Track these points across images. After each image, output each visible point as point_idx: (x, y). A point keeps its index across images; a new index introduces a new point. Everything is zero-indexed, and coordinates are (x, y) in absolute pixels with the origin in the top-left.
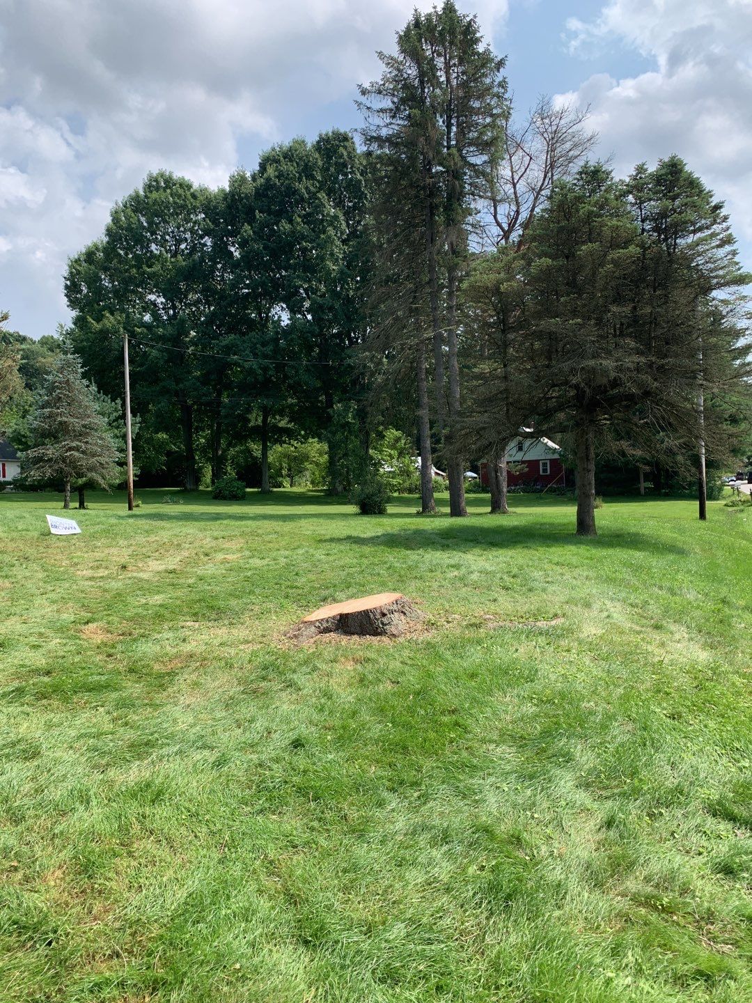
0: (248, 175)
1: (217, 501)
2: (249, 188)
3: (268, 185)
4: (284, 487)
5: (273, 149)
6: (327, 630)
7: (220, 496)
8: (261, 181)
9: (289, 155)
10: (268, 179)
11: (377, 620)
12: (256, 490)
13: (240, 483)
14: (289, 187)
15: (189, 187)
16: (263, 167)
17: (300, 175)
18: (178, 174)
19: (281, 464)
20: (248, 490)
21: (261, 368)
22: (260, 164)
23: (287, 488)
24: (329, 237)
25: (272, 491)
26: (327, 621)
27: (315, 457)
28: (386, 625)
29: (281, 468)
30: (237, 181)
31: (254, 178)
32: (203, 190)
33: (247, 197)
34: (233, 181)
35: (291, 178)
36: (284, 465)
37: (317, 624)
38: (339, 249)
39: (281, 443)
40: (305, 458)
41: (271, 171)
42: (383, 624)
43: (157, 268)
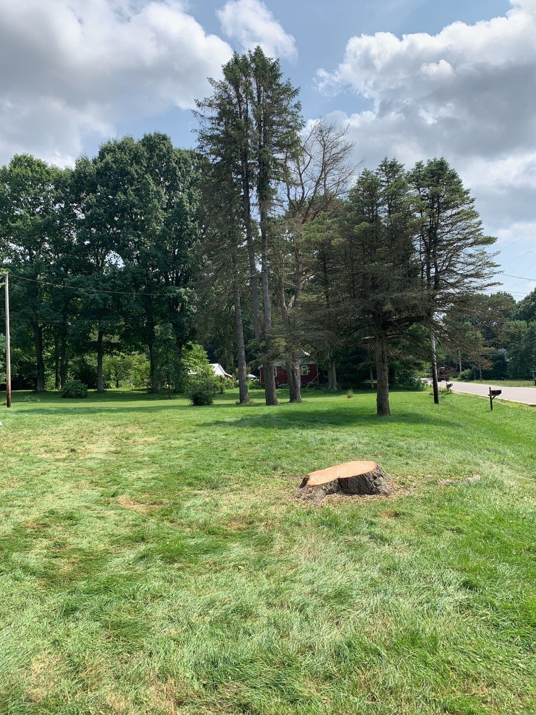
0: (90, 159)
1: (65, 399)
2: (91, 169)
3: (107, 167)
4: (111, 388)
5: (109, 143)
6: (331, 492)
7: (66, 395)
8: (100, 165)
9: (122, 147)
10: (107, 164)
11: (371, 482)
12: (93, 390)
13: (83, 385)
14: (123, 170)
15: (44, 166)
16: (102, 155)
17: (132, 161)
18: (36, 157)
19: (110, 371)
20: (89, 390)
21: (102, 299)
22: (100, 152)
23: (113, 388)
24: (155, 206)
25: (106, 391)
26: (331, 485)
27: (135, 365)
28: (378, 486)
29: (110, 373)
30: (83, 163)
31: (95, 162)
32: (55, 169)
33: (90, 175)
34: (79, 164)
35: (125, 163)
36: (112, 371)
37: (324, 487)
38: (162, 215)
39: (112, 354)
40: (128, 366)
41: (109, 158)
42: (376, 485)
43: (19, 223)
